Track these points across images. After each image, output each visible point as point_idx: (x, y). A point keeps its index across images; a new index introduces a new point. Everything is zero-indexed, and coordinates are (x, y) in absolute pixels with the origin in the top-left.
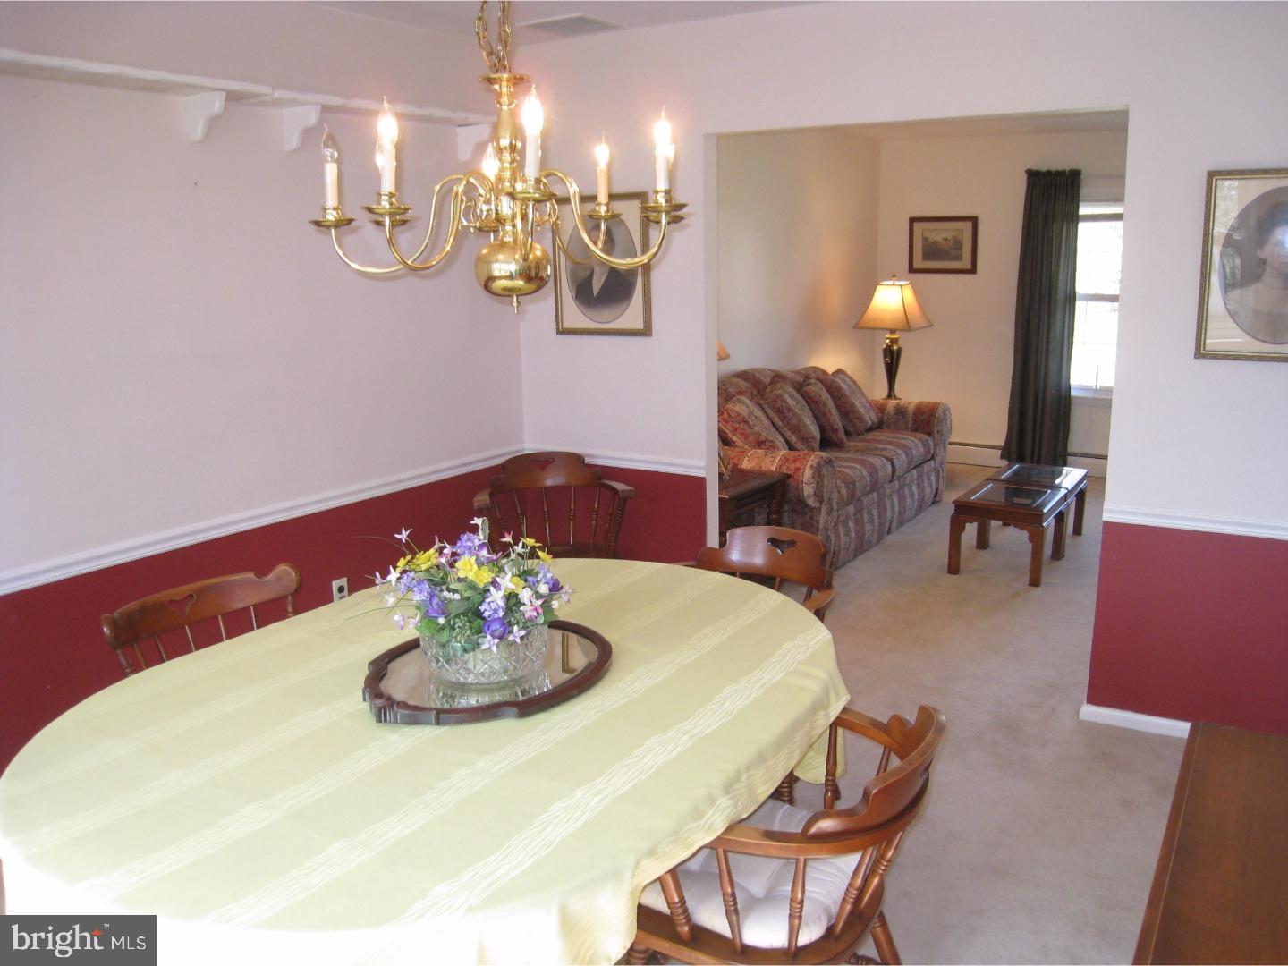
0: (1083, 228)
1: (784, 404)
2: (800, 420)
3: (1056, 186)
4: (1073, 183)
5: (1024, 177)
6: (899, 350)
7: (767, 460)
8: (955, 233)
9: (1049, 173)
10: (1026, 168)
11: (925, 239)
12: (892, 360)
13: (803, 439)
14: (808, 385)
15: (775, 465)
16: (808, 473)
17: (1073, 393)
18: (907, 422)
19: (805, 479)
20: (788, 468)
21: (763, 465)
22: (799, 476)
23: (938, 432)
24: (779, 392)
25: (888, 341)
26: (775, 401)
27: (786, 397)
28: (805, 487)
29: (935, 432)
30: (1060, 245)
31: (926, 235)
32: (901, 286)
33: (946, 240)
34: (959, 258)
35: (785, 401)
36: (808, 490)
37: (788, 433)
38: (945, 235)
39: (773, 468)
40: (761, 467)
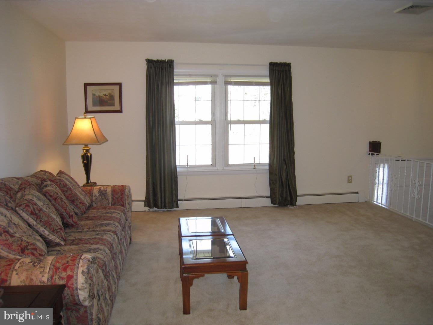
0: (176, 88)
1: (35, 207)
2: (49, 217)
3: (161, 67)
4: (170, 66)
5: (145, 63)
6: (91, 155)
7: (37, 272)
8: (110, 92)
9: (158, 61)
10: (146, 58)
11: (93, 95)
12: (87, 161)
13: (53, 231)
14: (46, 186)
15: (46, 276)
16: (81, 280)
17: (178, 170)
18: (108, 200)
19: (79, 286)
20: (61, 278)
21: (34, 279)
22: (73, 284)
23: (128, 203)
24: (30, 197)
25: (85, 151)
26: (28, 206)
27: (35, 200)
28: (80, 292)
29: (127, 203)
30: (166, 97)
31: (94, 92)
32: (90, 118)
33: (105, 95)
34: (113, 105)
35: (36, 204)
36: (83, 295)
37: (41, 229)
38: (105, 93)
39: (45, 279)
40: (32, 280)
